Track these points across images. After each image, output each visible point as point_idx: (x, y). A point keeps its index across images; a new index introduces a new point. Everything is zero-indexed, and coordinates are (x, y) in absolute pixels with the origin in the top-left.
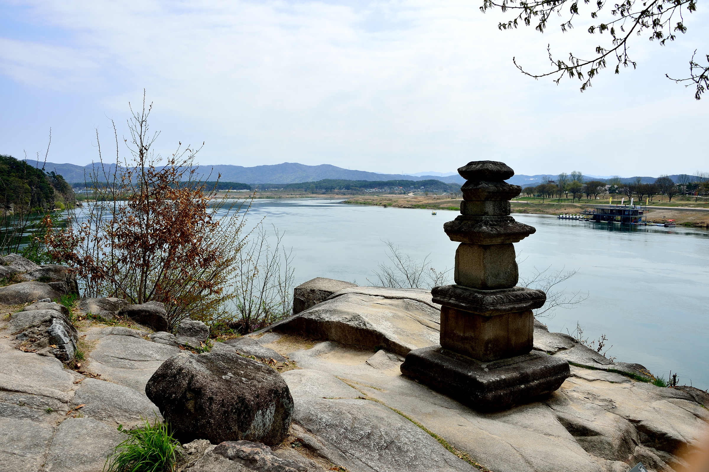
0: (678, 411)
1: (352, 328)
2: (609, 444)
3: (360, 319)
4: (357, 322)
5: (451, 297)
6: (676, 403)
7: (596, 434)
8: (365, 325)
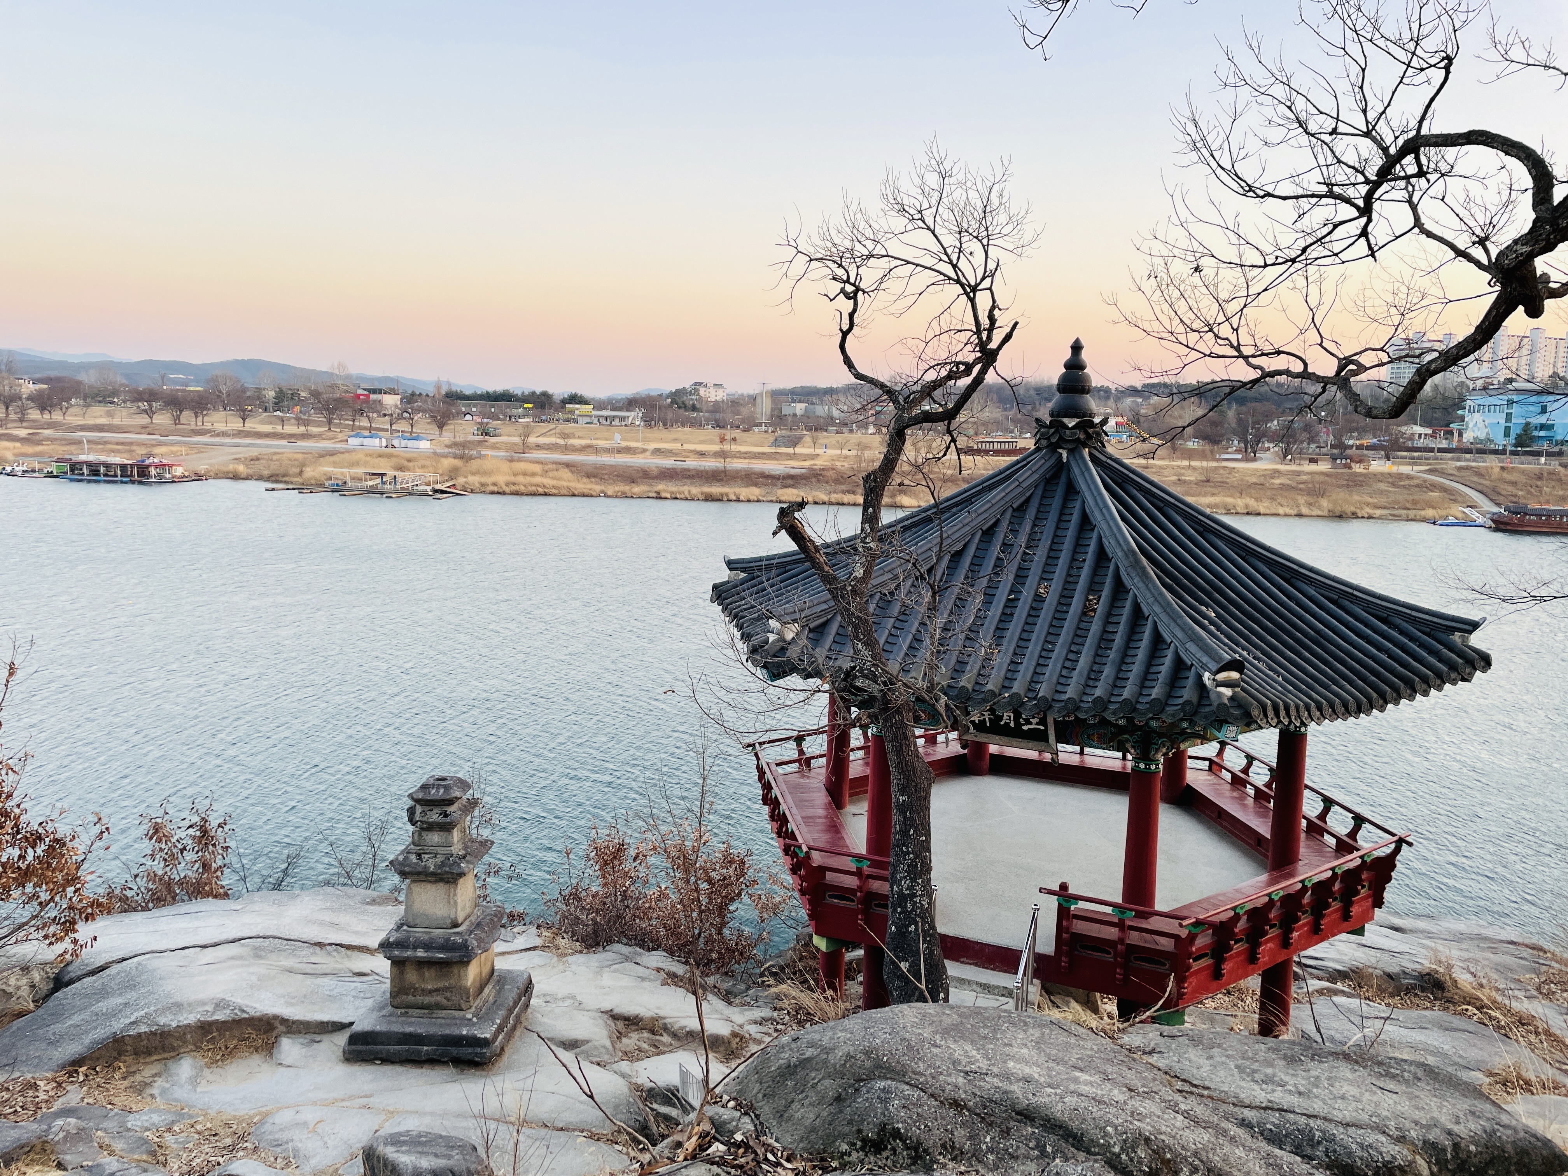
0: (626, 981)
1: (225, 1022)
2: (604, 1047)
3: (229, 1005)
4: (228, 1012)
5: (415, 948)
6: (615, 971)
7: (588, 1042)
8: (244, 1011)
